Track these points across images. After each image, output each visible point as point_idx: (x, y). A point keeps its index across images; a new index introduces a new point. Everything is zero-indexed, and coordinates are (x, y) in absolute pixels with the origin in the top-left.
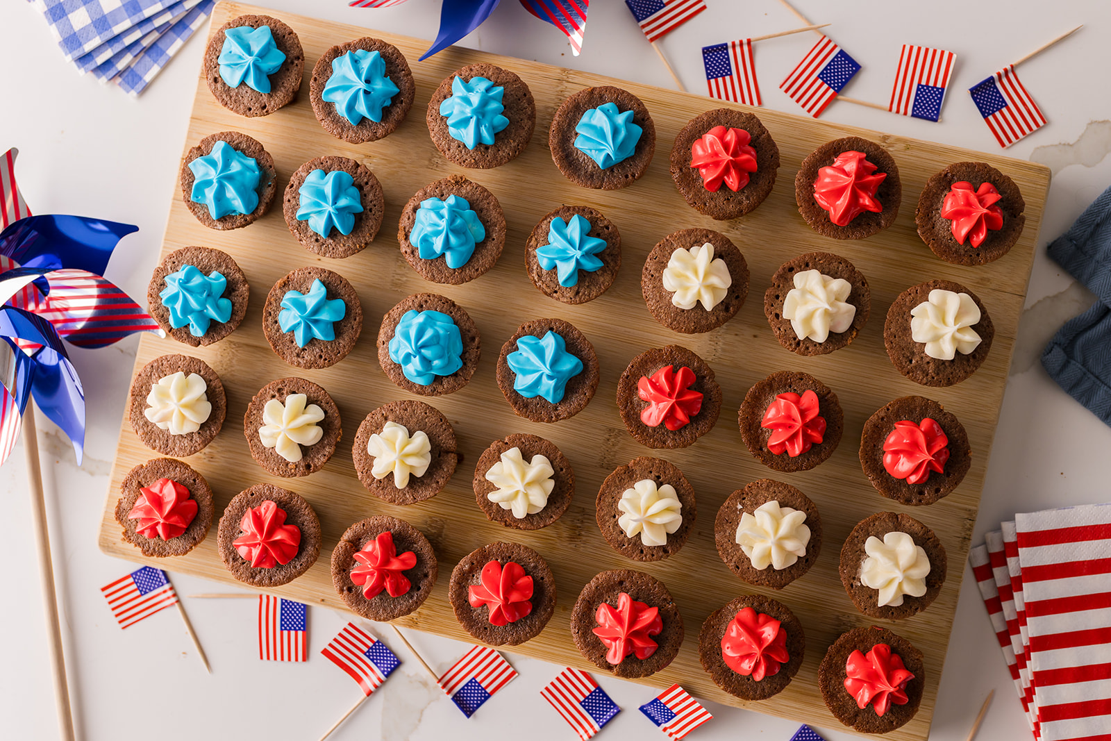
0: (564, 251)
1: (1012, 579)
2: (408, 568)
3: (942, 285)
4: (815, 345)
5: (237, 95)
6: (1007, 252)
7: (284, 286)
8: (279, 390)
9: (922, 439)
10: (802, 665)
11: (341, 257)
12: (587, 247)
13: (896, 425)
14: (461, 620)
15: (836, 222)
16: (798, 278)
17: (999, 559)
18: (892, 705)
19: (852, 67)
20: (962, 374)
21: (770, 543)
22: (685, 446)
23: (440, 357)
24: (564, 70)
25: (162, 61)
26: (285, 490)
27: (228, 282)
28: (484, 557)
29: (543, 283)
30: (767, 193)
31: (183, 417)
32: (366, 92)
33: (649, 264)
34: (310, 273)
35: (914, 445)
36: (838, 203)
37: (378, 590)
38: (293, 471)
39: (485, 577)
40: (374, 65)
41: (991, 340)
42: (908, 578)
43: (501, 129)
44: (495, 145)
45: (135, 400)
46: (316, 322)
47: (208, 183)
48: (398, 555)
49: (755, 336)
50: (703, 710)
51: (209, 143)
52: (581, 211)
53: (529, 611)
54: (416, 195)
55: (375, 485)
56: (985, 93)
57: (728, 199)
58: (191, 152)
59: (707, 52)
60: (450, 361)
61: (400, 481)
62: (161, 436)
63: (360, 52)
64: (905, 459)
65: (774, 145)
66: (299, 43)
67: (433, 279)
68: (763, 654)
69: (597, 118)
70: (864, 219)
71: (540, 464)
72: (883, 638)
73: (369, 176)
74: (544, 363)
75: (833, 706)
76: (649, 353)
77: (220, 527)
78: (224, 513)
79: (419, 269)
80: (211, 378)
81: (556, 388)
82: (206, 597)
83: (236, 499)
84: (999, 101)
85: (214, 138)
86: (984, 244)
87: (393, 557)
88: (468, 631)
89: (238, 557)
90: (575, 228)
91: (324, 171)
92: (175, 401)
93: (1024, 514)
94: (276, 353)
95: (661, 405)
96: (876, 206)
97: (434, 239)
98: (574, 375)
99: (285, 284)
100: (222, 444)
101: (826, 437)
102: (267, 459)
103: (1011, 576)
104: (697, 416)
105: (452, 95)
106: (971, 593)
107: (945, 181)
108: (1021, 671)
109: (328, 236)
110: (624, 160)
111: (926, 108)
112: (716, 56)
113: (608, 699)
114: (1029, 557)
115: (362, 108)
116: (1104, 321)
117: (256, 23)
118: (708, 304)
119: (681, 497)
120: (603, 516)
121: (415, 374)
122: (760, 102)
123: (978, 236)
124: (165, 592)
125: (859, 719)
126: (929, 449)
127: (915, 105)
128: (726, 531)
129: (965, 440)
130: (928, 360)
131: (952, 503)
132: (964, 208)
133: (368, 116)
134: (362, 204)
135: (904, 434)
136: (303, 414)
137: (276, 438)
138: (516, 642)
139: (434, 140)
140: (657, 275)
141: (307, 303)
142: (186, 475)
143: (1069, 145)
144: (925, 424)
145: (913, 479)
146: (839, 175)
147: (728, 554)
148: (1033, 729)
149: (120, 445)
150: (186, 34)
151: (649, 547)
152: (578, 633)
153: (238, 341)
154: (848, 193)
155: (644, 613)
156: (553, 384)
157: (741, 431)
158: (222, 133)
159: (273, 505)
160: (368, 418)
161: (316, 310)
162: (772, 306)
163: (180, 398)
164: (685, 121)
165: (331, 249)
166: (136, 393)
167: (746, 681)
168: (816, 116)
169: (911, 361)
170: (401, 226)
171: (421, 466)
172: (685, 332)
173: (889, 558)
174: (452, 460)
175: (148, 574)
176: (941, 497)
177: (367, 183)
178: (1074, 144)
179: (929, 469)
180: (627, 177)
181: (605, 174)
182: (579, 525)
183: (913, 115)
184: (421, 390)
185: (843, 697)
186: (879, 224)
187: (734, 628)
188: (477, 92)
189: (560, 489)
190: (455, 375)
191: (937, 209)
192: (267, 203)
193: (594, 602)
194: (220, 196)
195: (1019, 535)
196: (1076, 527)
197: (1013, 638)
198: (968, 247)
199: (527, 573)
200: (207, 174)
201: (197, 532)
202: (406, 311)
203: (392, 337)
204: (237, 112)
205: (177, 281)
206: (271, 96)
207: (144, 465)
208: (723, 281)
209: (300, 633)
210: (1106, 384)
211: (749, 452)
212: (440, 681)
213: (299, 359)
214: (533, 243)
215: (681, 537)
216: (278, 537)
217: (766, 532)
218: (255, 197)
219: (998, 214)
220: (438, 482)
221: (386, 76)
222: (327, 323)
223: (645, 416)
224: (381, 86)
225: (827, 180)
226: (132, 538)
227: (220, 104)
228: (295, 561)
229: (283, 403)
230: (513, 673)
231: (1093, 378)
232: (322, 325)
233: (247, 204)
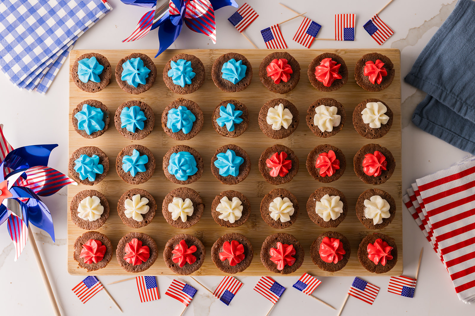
0: (227, 118)
1: (420, 204)
2: (194, 252)
3: (370, 101)
4: (329, 133)
5: (87, 86)
6: (391, 83)
7: (122, 155)
8: (129, 195)
9: (376, 159)
10: (351, 254)
11: (142, 139)
12: (236, 115)
13: (365, 156)
14: (219, 267)
15: (326, 86)
16: (317, 109)
17: (413, 198)
18: (387, 261)
19: (318, 27)
20: (385, 132)
21: (329, 210)
22: (289, 182)
23: (189, 168)
24: (211, 50)
25: (52, 78)
26: (139, 233)
27: (100, 158)
28: (222, 241)
29: (222, 132)
30: (298, 80)
31: (94, 214)
32: (138, 74)
33: (260, 116)
34: (131, 147)
35: (374, 162)
36: (325, 78)
37: (184, 263)
38: (141, 225)
39: (225, 248)
40: (139, 63)
41: (393, 117)
42: (382, 212)
43: (193, 77)
44: (192, 84)
45: (73, 211)
46: (138, 165)
47: (84, 121)
48: (189, 248)
49: (305, 135)
50: (317, 280)
51: (80, 106)
52: (230, 102)
53: (244, 257)
54: (166, 109)
55: (174, 223)
56: (369, 26)
57: (284, 86)
58: (74, 111)
59: (263, 32)
60: (193, 169)
61: (184, 219)
62: (86, 223)
63: (132, 59)
64: (371, 168)
65: (297, 62)
66: (107, 60)
67: (179, 139)
68: (336, 253)
69: (228, 66)
70: (336, 82)
71: (236, 201)
72: (378, 236)
73: (146, 105)
74: (229, 162)
75: (366, 266)
76: (268, 149)
77: (117, 253)
78: (117, 247)
79: (173, 137)
80: (101, 196)
81: (236, 171)
82: (115, 283)
83: (121, 241)
84: (375, 28)
85: (82, 104)
86: (382, 82)
87: (187, 249)
88: (222, 271)
89: (126, 263)
90: (229, 108)
91: (128, 107)
92: (89, 208)
93: (419, 179)
94: (125, 181)
95: (277, 168)
96: (340, 77)
97: (177, 124)
98: (241, 164)
99: (122, 154)
100: (109, 221)
101: (340, 166)
102: (129, 223)
103: (420, 203)
104: (291, 169)
105: (171, 68)
106: (406, 213)
107: (363, 62)
108: (431, 238)
109: (135, 132)
110: (242, 79)
111: (349, 36)
112: (266, 33)
113: (280, 285)
114: (425, 194)
115: (138, 80)
116: (431, 101)
117: (89, 56)
118: (286, 126)
119: (291, 201)
120: (264, 215)
121: (181, 177)
122: (287, 47)
123: (379, 80)
124: (98, 285)
125: (377, 269)
126: (379, 162)
127: (344, 36)
128: (311, 210)
129: (391, 156)
130: (371, 129)
131: (392, 181)
132: (372, 71)
133: (141, 83)
134: (145, 117)
135: (368, 158)
136: (140, 202)
137: (132, 214)
138: (241, 271)
139: (168, 86)
140: (264, 119)
141: (133, 159)
142: (99, 236)
143: (404, 39)
144: (376, 153)
145: (376, 174)
146: (324, 68)
147: (314, 218)
148: (440, 258)
149: (69, 231)
150: (59, 66)
151: (284, 223)
152: (264, 261)
153: (107, 180)
154: (328, 74)
155: (288, 248)
156: (234, 169)
157: (309, 171)
158: (85, 101)
159: (136, 240)
160: (166, 198)
161: (137, 161)
162: (310, 122)
163: (91, 207)
164: (262, 59)
165: (137, 136)
166: (72, 209)
167: (331, 265)
168: (309, 47)
169: (365, 131)
170: (162, 122)
171: (190, 211)
172: (279, 139)
173: (374, 206)
174: (201, 207)
175: (90, 280)
176: (388, 179)
177: (146, 109)
178: (406, 39)
179: (381, 169)
180: (244, 85)
181: (236, 86)
182: (255, 221)
183: (345, 40)
184: (184, 183)
185: (369, 262)
186: (342, 83)
187: (322, 246)
188: (181, 65)
189: (245, 208)
190: (196, 174)
191: (362, 73)
192: (108, 124)
193: (268, 248)
194: (90, 126)
195: (419, 187)
196: (439, 180)
197: (426, 226)
198: (377, 85)
199: (240, 243)
200: (83, 118)
201: (108, 257)
202: (171, 154)
203: (168, 165)
204: (89, 92)
205: (80, 162)
206: (101, 83)
207: (81, 236)
208: (290, 117)
209: (155, 288)
210: (437, 125)
211: (313, 179)
212: (214, 294)
213: (134, 181)
214: (214, 117)
215: (295, 216)
216: (141, 251)
217: (327, 207)
218: (103, 123)
219: (385, 70)
220: (198, 216)
221: (144, 66)
222: (142, 165)
223: (271, 174)
224: (144, 70)
225: (320, 71)
226: (83, 266)
227: (81, 90)
228: (149, 259)
229: (131, 200)
230: (241, 284)
231: (432, 123)
232: (140, 166)
233: (101, 126)
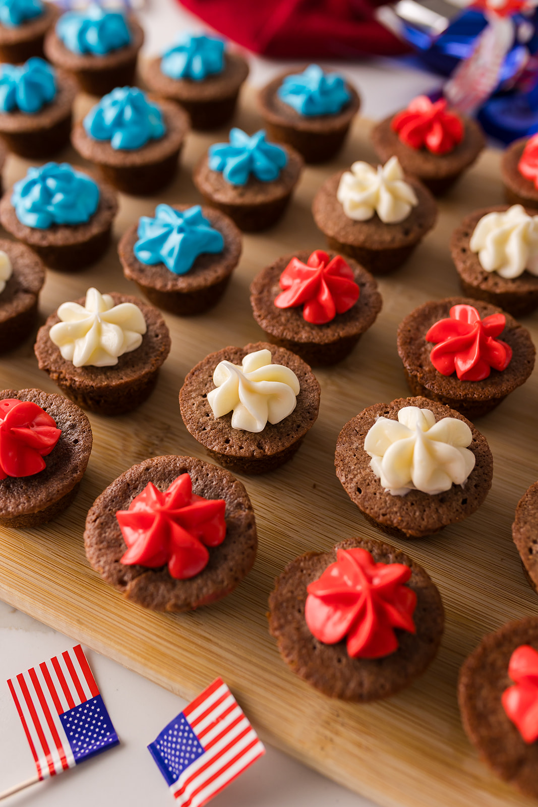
4: (505, 282)
44: (203, 80)
50: (252, 736)
74: (180, 219)
113: (108, 720)
115: (92, 38)
118: (386, 216)
120: (191, 391)
128: (352, 443)
147: (350, 471)
151: (240, 430)
152: (95, 521)
162: (461, 239)
182: (156, 442)
185: (500, 722)
223: (278, 301)
